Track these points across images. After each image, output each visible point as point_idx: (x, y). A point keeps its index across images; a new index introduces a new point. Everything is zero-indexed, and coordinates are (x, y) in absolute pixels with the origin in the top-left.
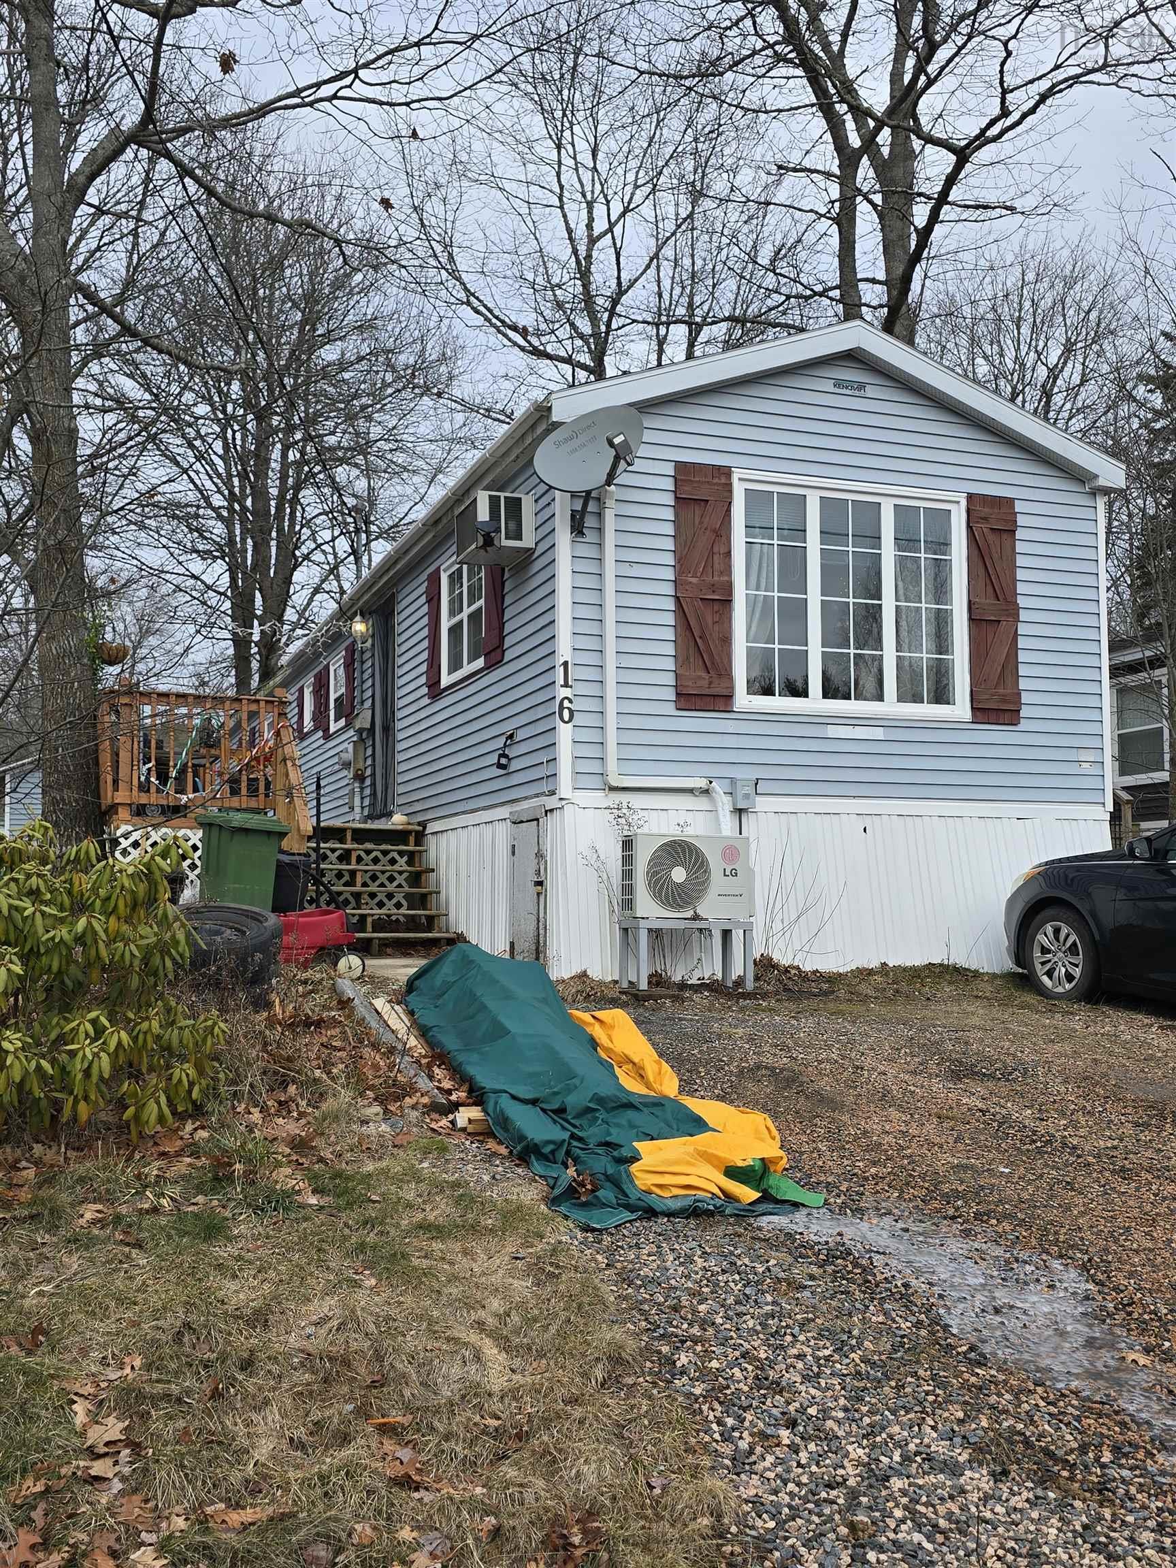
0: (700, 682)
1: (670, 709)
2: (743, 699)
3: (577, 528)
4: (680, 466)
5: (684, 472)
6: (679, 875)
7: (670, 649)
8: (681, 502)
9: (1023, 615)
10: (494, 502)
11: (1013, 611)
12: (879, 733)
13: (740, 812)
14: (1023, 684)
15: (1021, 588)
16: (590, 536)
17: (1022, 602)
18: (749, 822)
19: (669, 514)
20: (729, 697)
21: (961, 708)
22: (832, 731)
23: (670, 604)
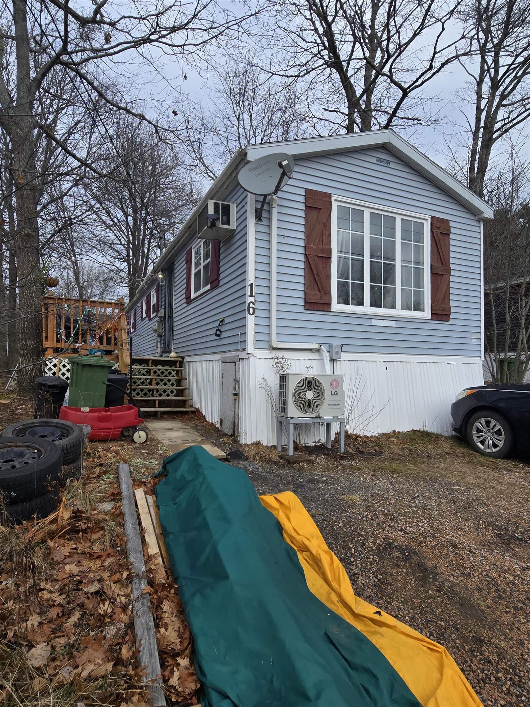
0: (315, 297)
1: (301, 309)
2: (336, 306)
3: (258, 217)
4: (308, 191)
5: (310, 194)
6: (309, 395)
7: (302, 280)
8: (308, 208)
9: (453, 273)
10: (216, 206)
11: (448, 270)
12: (393, 324)
13: (333, 360)
14: (452, 303)
15: (451, 261)
16: (265, 222)
17: (452, 267)
18: (337, 365)
19: (302, 214)
20: (329, 304)
21: (427, 314)
22: (374, 322)
23: (302, 258)
